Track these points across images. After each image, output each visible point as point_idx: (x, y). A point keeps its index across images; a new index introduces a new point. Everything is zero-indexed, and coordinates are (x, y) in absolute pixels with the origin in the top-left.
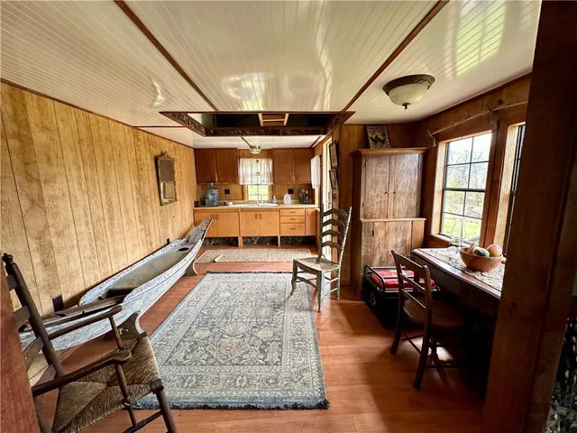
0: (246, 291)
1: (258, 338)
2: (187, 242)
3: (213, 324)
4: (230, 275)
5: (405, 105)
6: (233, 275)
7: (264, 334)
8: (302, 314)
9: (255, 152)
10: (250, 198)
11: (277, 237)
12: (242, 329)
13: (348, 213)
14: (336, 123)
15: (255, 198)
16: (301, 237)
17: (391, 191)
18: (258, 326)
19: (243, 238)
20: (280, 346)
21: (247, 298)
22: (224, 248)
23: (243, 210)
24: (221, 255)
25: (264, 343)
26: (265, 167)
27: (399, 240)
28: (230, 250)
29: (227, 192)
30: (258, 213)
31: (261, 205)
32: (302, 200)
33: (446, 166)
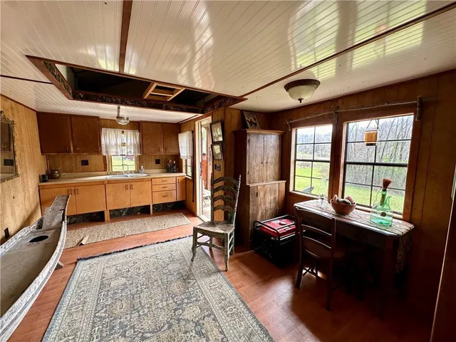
0: (142, 271)
1: (187, 321)
2: (40, 227)
3: (122, 326)
4: (113, 256)
5: (300, 100)
6: (115, 255)
7: (191, 313)
8: (213, 277)
9: (122, 122)
10: (114, 169)
11: (149, 206)
12: (163, 318)
13: (238, 180)
14: (220, 106)
15: (120, 169)
16: (172, 203)
17: (265, 162)
18: (179, 306)
19: (110, 211)
20: (215, 319)
21: (149, 278)
22: (87, 226)
23: (109, 182)
24: (89, 235)
25: (197, 324)
26: (131, 138)
27: (272, 198)
28: (97, 227)
29: (85, 163)
30: (128, 184)
31: (129, 176)
32: (169, 170)
33: (296, 144)
